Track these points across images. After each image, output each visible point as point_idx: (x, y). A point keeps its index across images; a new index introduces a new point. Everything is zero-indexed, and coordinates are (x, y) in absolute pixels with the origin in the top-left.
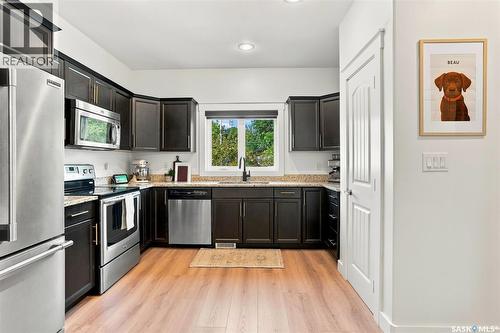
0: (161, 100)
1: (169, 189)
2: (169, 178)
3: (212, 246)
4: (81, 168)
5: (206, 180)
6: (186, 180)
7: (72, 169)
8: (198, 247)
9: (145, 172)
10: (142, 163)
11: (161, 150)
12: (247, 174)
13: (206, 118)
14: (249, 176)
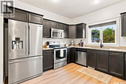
0: (76, 25)
1: (76, 48)
2: (79, 45)
3: (87, 67)
4: (56, 42)
5: (89, 46)
6: (83, 46)
7: (54, 43)
8: (83, 66)
9: (73, 44)
10: (72, 41)
11: (76, 38)
12: (102, 45)
13: (89, 28)
14: (103, 46)
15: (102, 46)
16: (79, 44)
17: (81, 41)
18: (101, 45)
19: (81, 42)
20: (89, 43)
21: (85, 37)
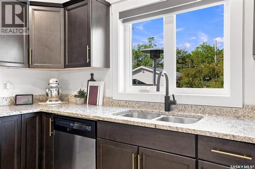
0: (64, 6)
6: (96, 104)
11: (66, 67)
12: (171, 99)
13: (120, 21)
14: (174, 103)
15: (169, 104)
16: (82, 94)
17: (92, 80)
18: (167, 98)
19: (91, 83)
20: (121, 90)
21: (107, 64)
